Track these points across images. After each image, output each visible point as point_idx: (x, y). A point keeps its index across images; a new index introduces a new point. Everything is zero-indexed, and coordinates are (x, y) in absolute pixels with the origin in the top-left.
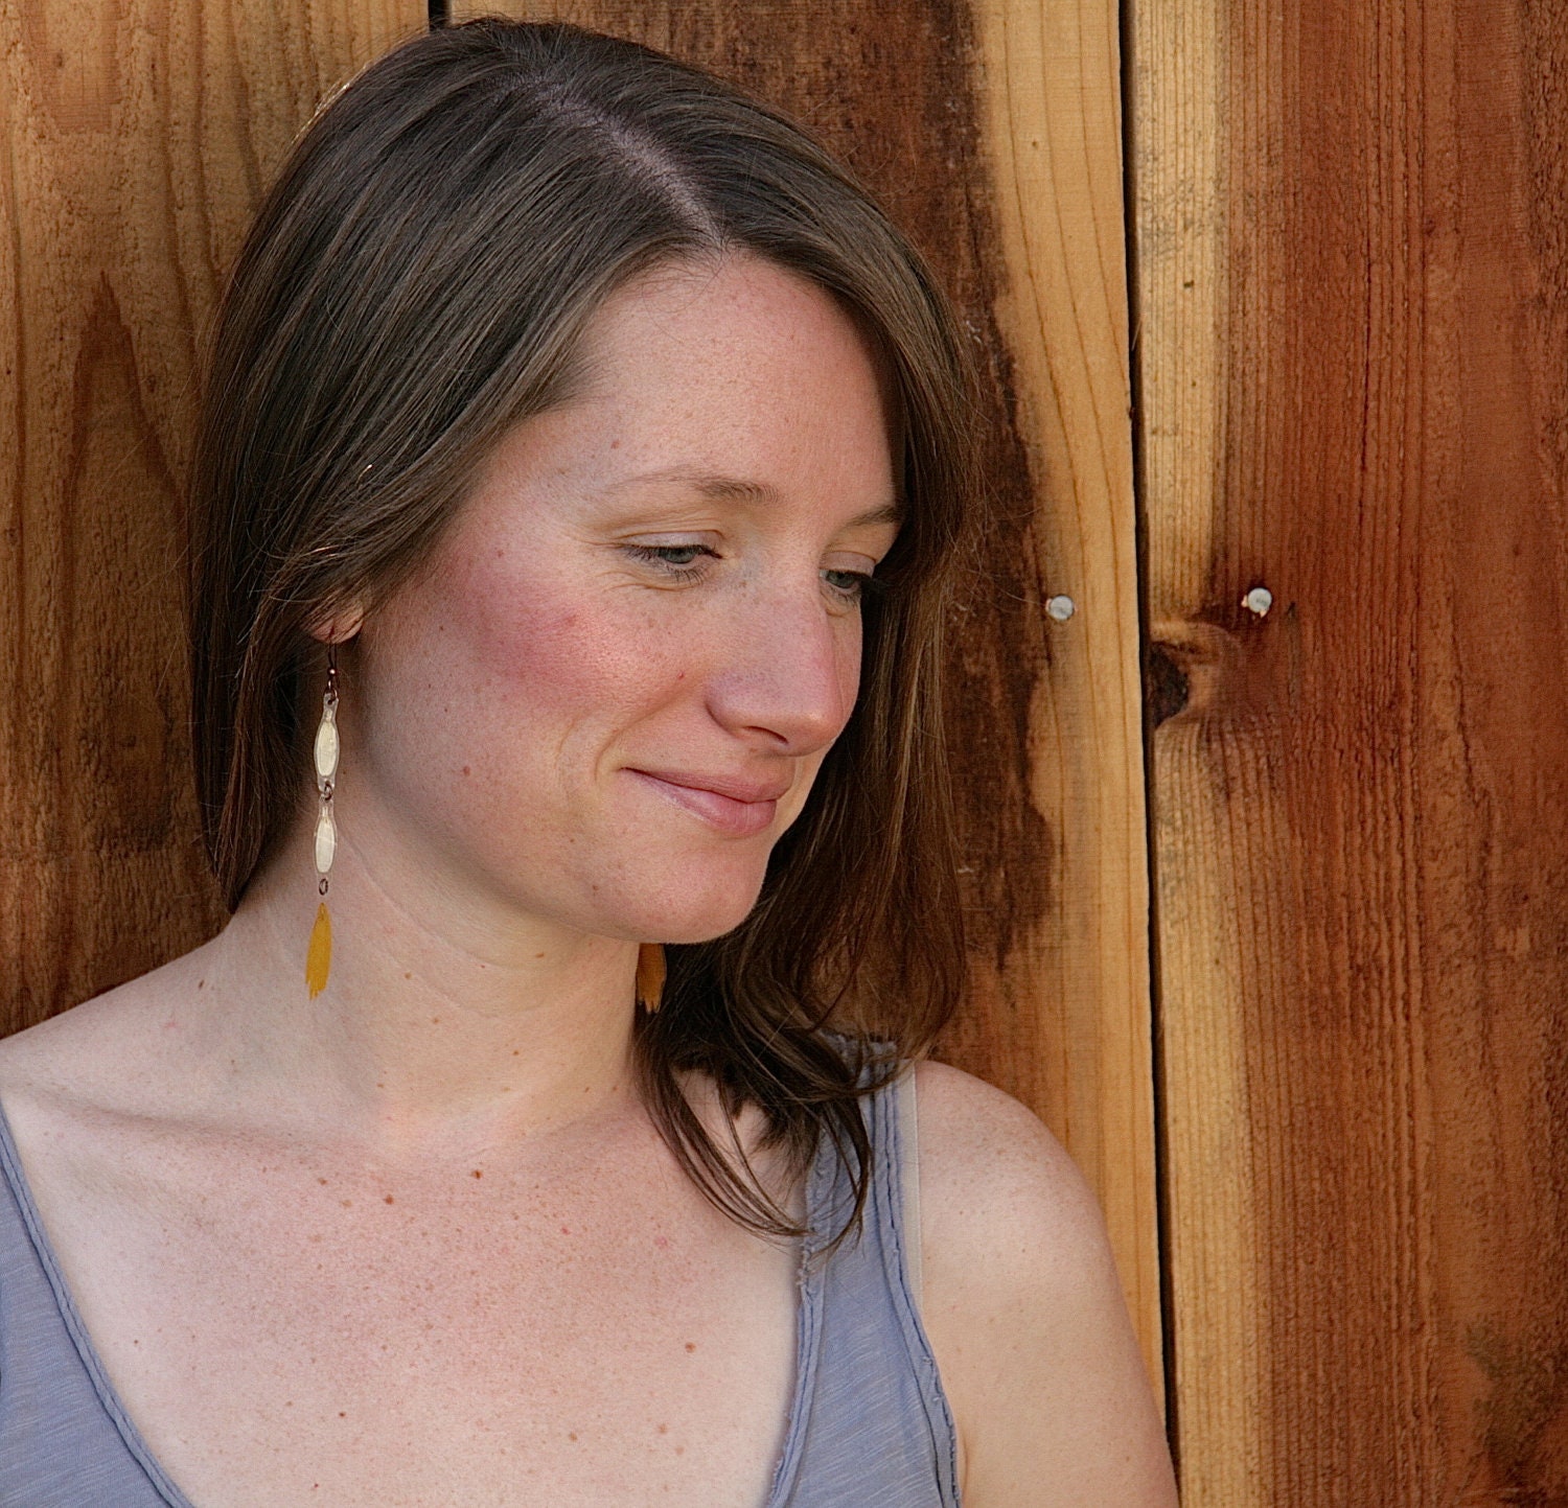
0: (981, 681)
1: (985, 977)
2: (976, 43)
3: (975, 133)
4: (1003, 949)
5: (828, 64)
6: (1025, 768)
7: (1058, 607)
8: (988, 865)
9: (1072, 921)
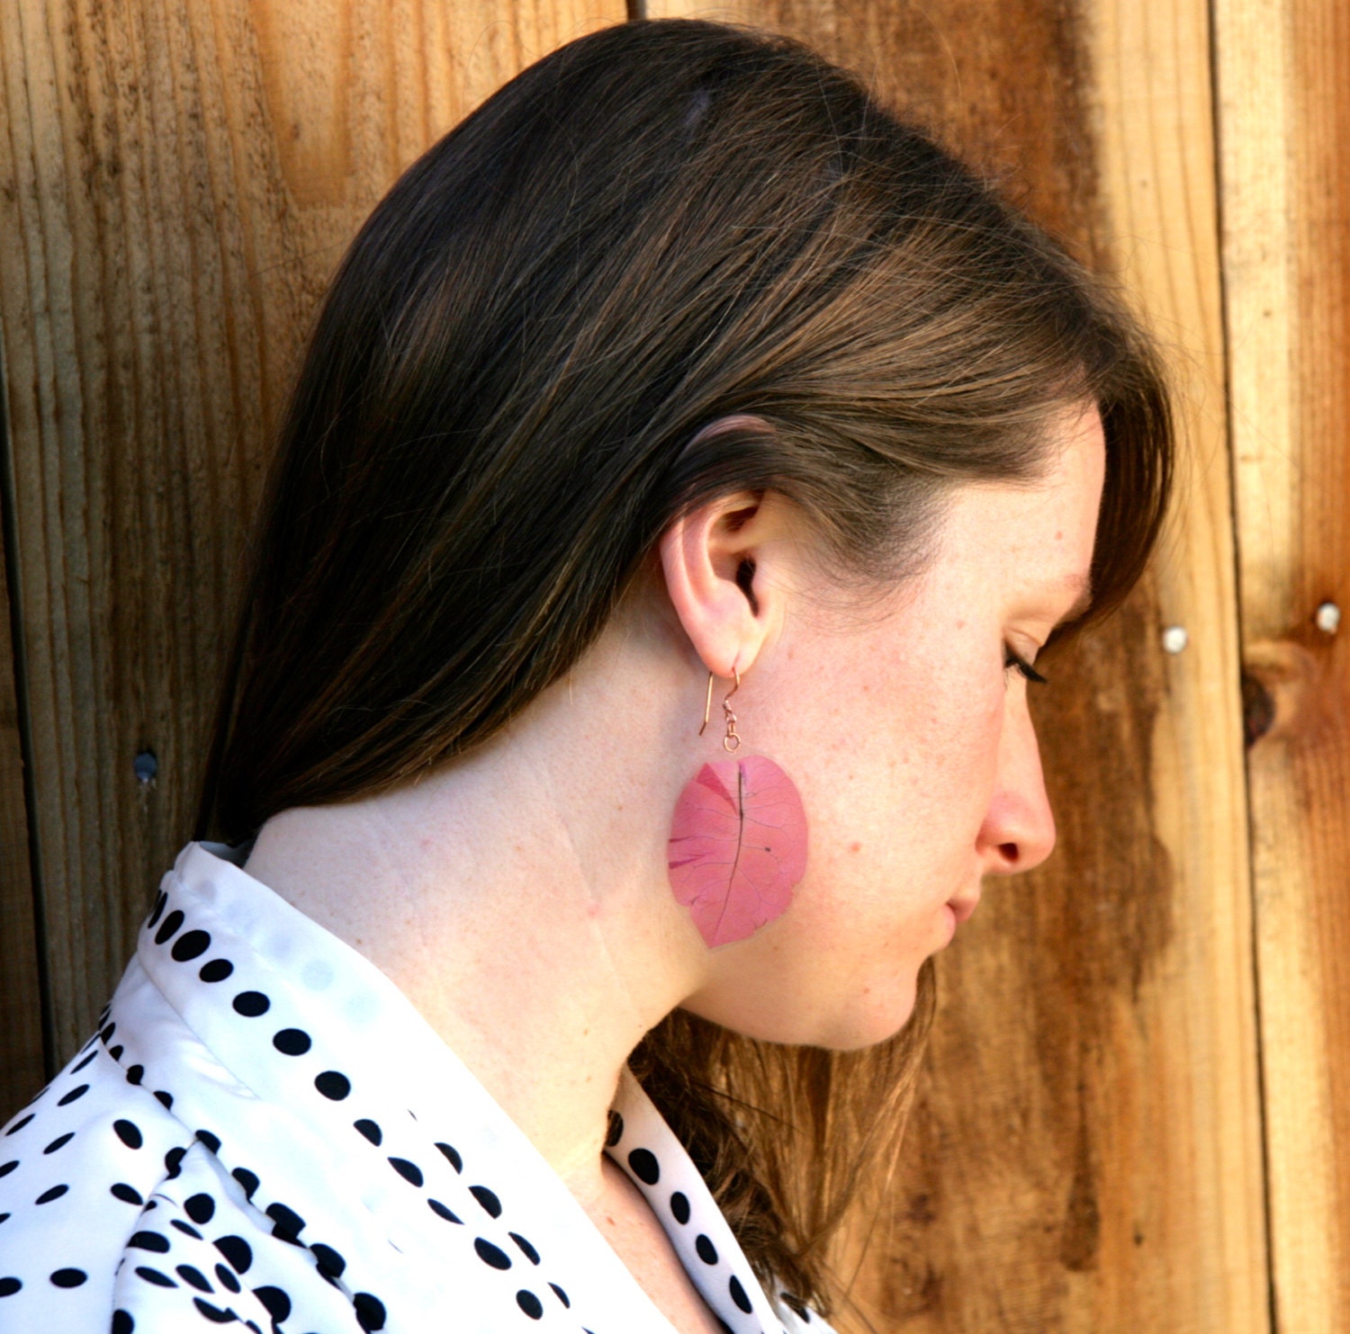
0: (1112, 717)
1: (1123, 1012)
2: (1094, 84)
3: (1095, 175)
4: (1136, 980)
5: (973, 110)
6: (1149, 798)
7: (1174, 639)
8: (1124, 900)
9: (1192, 948)
